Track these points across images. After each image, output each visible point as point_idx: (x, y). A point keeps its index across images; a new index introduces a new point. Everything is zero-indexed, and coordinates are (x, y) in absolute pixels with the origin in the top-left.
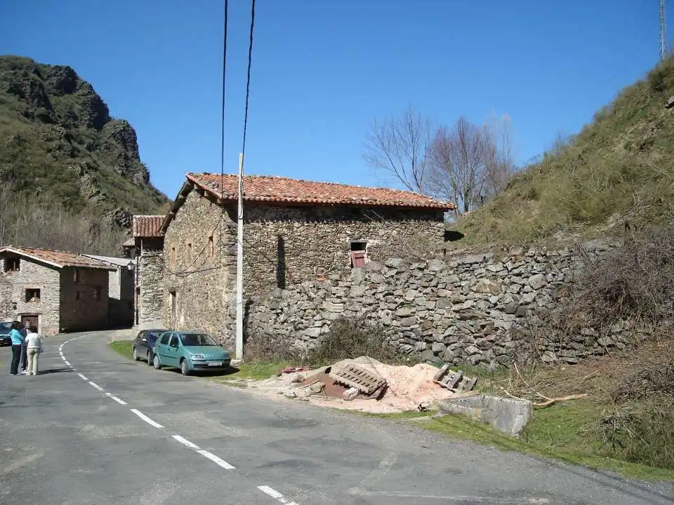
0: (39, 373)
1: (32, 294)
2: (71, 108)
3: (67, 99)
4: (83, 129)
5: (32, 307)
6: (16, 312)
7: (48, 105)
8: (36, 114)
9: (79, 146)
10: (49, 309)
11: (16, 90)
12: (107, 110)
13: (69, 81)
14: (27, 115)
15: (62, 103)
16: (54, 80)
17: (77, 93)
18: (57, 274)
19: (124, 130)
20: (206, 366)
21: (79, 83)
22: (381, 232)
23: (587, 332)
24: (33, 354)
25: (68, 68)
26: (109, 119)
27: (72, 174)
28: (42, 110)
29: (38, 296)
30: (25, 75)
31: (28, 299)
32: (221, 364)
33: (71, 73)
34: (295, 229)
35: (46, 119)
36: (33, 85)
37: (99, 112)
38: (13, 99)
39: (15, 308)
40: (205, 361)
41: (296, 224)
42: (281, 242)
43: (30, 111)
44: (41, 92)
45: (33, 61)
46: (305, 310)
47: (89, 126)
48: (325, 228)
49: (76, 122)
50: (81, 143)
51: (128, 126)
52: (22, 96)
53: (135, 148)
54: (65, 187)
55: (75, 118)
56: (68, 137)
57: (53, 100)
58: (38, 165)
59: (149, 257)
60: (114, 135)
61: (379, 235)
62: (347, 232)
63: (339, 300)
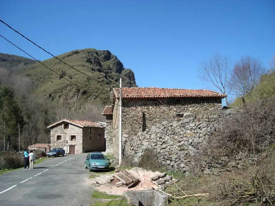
0: (34, 168)
1: (73, 137)
2: (109, 65)
3: (108, 63)
4: (114, 73)
5: (73, 143)
6: (68, 144)
7: (100, 66)
8: (96, 69)
9: (112, 80)
10: (79, 143)
11: (89, 61)
12: (123, 66)
13: (108, 56)
14: (93, 70)
15: (106, 64)
16: (103, 56)
17: (111, 60)
18: (81, 130)
19: (129, 73)
20: (97, 168)
21: (112, 56)
22: (191, 109)
23: (223, 158)
24: (31, 161)
25: (108, 51)
26: (124, 69)
27: (107, 91)
28: (98, 67)
29: (75, 138)
30: (92, 55)
31: (72, 139)
32: (104, 167)
33: (109, 52)
34: (150, 109)
35: (100, 71)
36: (95, 58)
37: (120, 67)
38: (88, 64)
39: (67, 143)
40: (97, 166)
41: (151, 107)
42: (144, 115)
43: (94, 68)
44: (98, 61)
45: (95, 50)
46: (138, 145)
47: (116, 72)
48: (164, 108)
49: (111, 71)
50: (113, 79)
51: (131, 71)
52: (91, 63)
53: (134, 79)
54: (104, 96)
55: (111, 69)
56: (106, 77)
57: (102, 63)
58: (94, 88)
59: (108, 122)
60: (125, 75)
61: (189, 110)
62: (174, 110)
63: (147, 140)
